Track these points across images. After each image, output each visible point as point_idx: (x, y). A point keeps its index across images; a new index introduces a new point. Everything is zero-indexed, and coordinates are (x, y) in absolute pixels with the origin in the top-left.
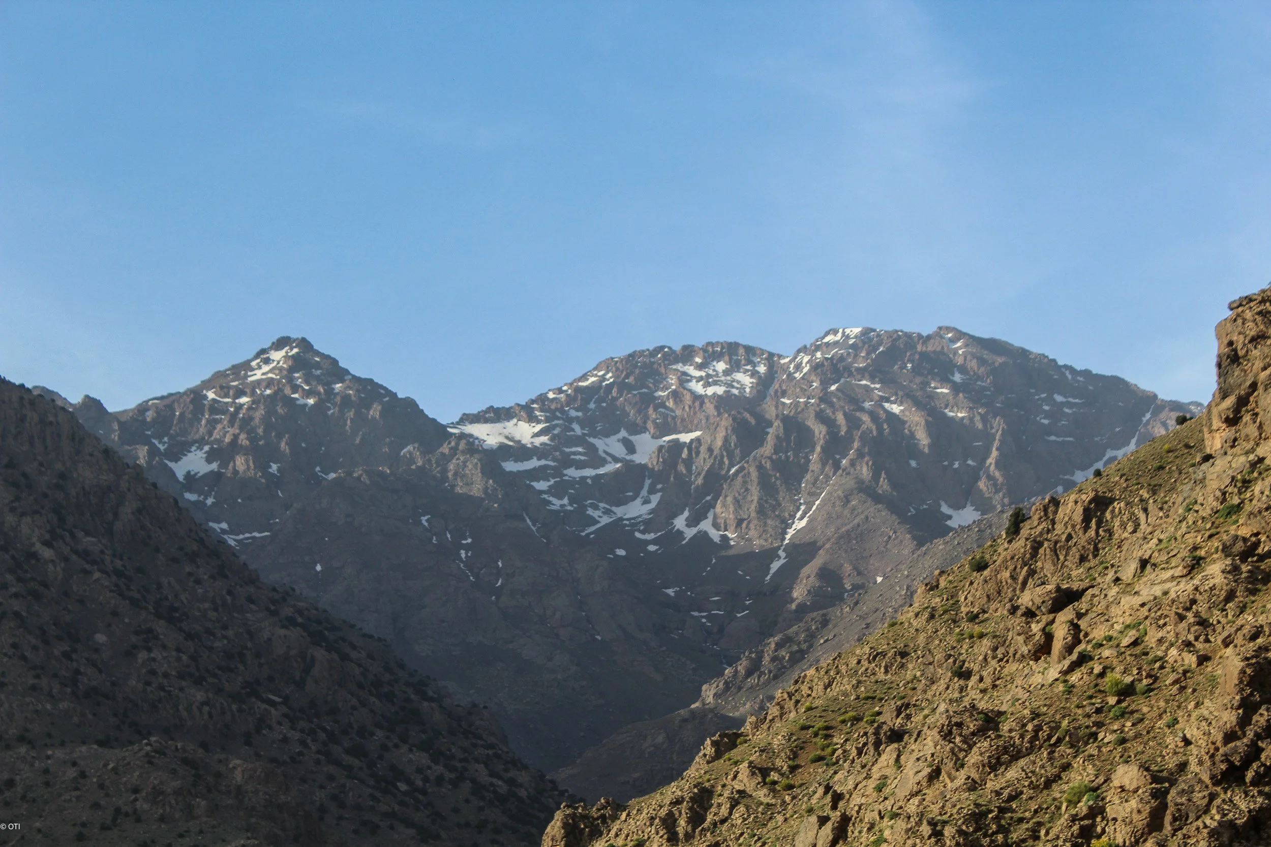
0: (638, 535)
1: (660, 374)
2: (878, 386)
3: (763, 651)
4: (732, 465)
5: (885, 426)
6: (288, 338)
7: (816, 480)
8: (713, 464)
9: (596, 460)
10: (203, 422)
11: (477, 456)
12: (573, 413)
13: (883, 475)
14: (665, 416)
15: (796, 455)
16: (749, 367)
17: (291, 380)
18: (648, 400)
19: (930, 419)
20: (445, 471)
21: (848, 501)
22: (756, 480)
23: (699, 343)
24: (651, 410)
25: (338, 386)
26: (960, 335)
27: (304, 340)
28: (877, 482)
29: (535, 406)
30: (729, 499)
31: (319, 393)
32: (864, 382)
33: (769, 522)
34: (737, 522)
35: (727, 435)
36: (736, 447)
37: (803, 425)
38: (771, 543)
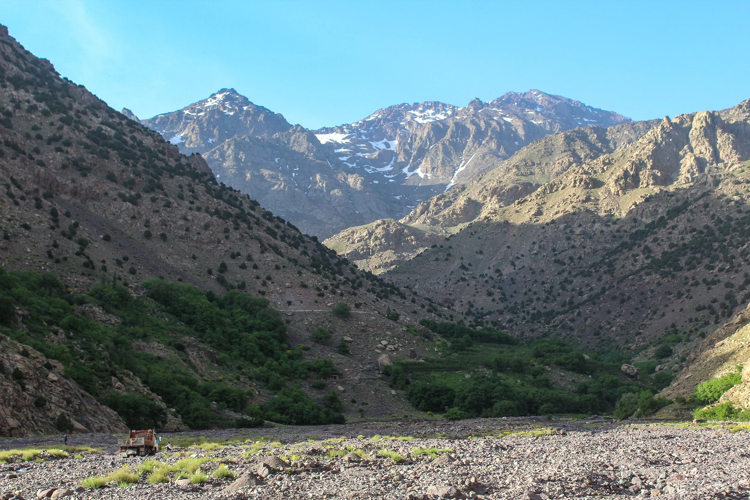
0: (385, 176)
1: (403, 115)
2: (501, 110)
3: (430, 202)
4: (431, 145)
5: (504, 127)
6: (226, 89)
7: (470, 150)
8: (422, 144)
9: (371, 150)
10: (182, 123)
11: (305, 133)
12: (362, 131)
13: (502, 147)
14: (404, 133)
15: (461, 139)
16: (444, 112)
17: (223, 105)
18: (397, 126)
19: (525, 123)
20: (289, 140)
21: (485, 157)
22: (441, 150)
23: (421, 102)
24: (398, 130)
25: (245, 108)
26: (540, 93)
27: (232, 89)
28: (499, 151)
29: (344, 127)
30: (429, 159)
31: (236, 110)
32: (494, 109)
33: (447, 168)
34: (432, 169)
35: (429, 131)
36: (433, 137)
37: (465, 126)
38: (448, 177)
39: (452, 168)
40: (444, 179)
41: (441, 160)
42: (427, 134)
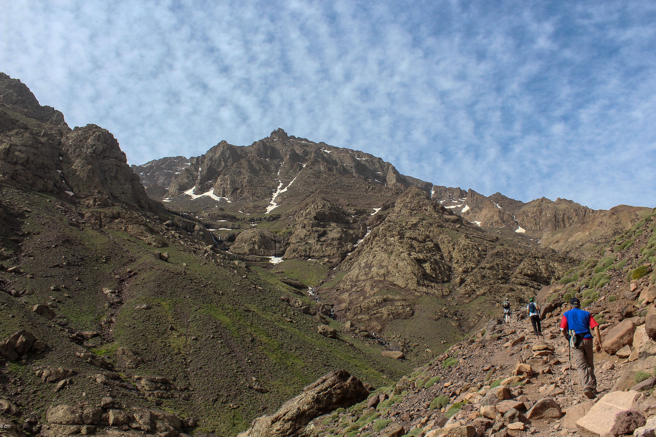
7: (288, 172)
15: (272, 161)
30: (227, 176)
33: (259, 188)
34: (233, 190)
35: (224, 150)
36: (229, 157)
37: (274, 147)
38: (263, 199)
39: (266, 188)
40: (256, 200)
41: (247, 178)
42: (221, 153)
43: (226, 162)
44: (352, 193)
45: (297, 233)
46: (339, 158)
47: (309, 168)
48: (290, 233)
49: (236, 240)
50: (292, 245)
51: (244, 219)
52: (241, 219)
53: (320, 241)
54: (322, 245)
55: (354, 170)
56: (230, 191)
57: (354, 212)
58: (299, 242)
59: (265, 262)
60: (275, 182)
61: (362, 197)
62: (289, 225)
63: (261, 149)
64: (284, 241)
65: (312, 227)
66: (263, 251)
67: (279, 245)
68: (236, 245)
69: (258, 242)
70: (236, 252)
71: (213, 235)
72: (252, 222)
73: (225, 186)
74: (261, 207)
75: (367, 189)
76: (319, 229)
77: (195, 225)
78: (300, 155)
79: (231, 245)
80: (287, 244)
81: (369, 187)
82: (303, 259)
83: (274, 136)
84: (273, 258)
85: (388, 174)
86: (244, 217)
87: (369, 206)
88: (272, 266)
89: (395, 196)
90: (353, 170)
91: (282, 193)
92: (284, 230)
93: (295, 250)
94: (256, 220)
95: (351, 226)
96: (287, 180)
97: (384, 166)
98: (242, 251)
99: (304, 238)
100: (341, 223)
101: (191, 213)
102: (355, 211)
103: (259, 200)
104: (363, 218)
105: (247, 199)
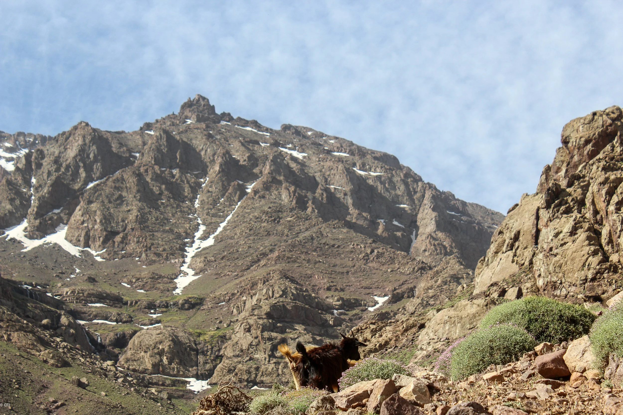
2: (267, 134)
4: (89, 179)
7: (215, 201)
8: (62, 177)
13: (311, 204)
30: (95, 206)
32: (249, 129)
33: (159, 235)
34: (106, 236)
35: (85, 144)
36: (96, 160)
37: (189, 145)
38: (167, 259)
39: (173, 236)
40: (154, 262)
41: (135, 213)
42: (80, 151)
43: (89, 169)
44: (338, 261)
45: (235, 338)
46: (321, 171)
47: (260, 197)
48: (224, 338)
49: (130, 345)
50: (227, 361)
51: (136, 302)
52: (132, 303)
53: (275, 357)
54: (277, 363)
55: (350, 201)
56: (99, 237)
57: (338, 303)
58: (238, 356)
59: (179, 386)
60: (189, 223)
61: (356, 272)
62: (221, 322)
63: (163, 147)
64: (212, 351)
65: (262, 331)
66: (177, 368)
67: (204, 358)
68: (129, 354)
69: (167, 352)
70: (131, 367)
71: (88, 333)
72: (152, 309)
73: (90, 226)
74: (164, 277)
75: (367, 255)
76: (274, 334)
77: (60, 316)
78: (241, 163)
79: (120, 353)
80: (217, 357)
81: (372, 251)
82: (245, 386)
83: (187, 112)
84: (192, 380)
85: (421, 210)
86: (137, 298)
87: (368, 291)
88: (192, 395)
89: (418, 274)
90: (347, 200)
91: (204, 249)
92: (211, 332)
93: (231, 370)
94: (159, 307)
95: (330, 331)
96: (214, 220)
97: (415, 192)
98: (139, 365)
99: (248, 350)
100: (313, 325)
101: (37, 285)
102: (340, 302)
103: (160, 260)
104: (353, 316)
105: (136, 257)
